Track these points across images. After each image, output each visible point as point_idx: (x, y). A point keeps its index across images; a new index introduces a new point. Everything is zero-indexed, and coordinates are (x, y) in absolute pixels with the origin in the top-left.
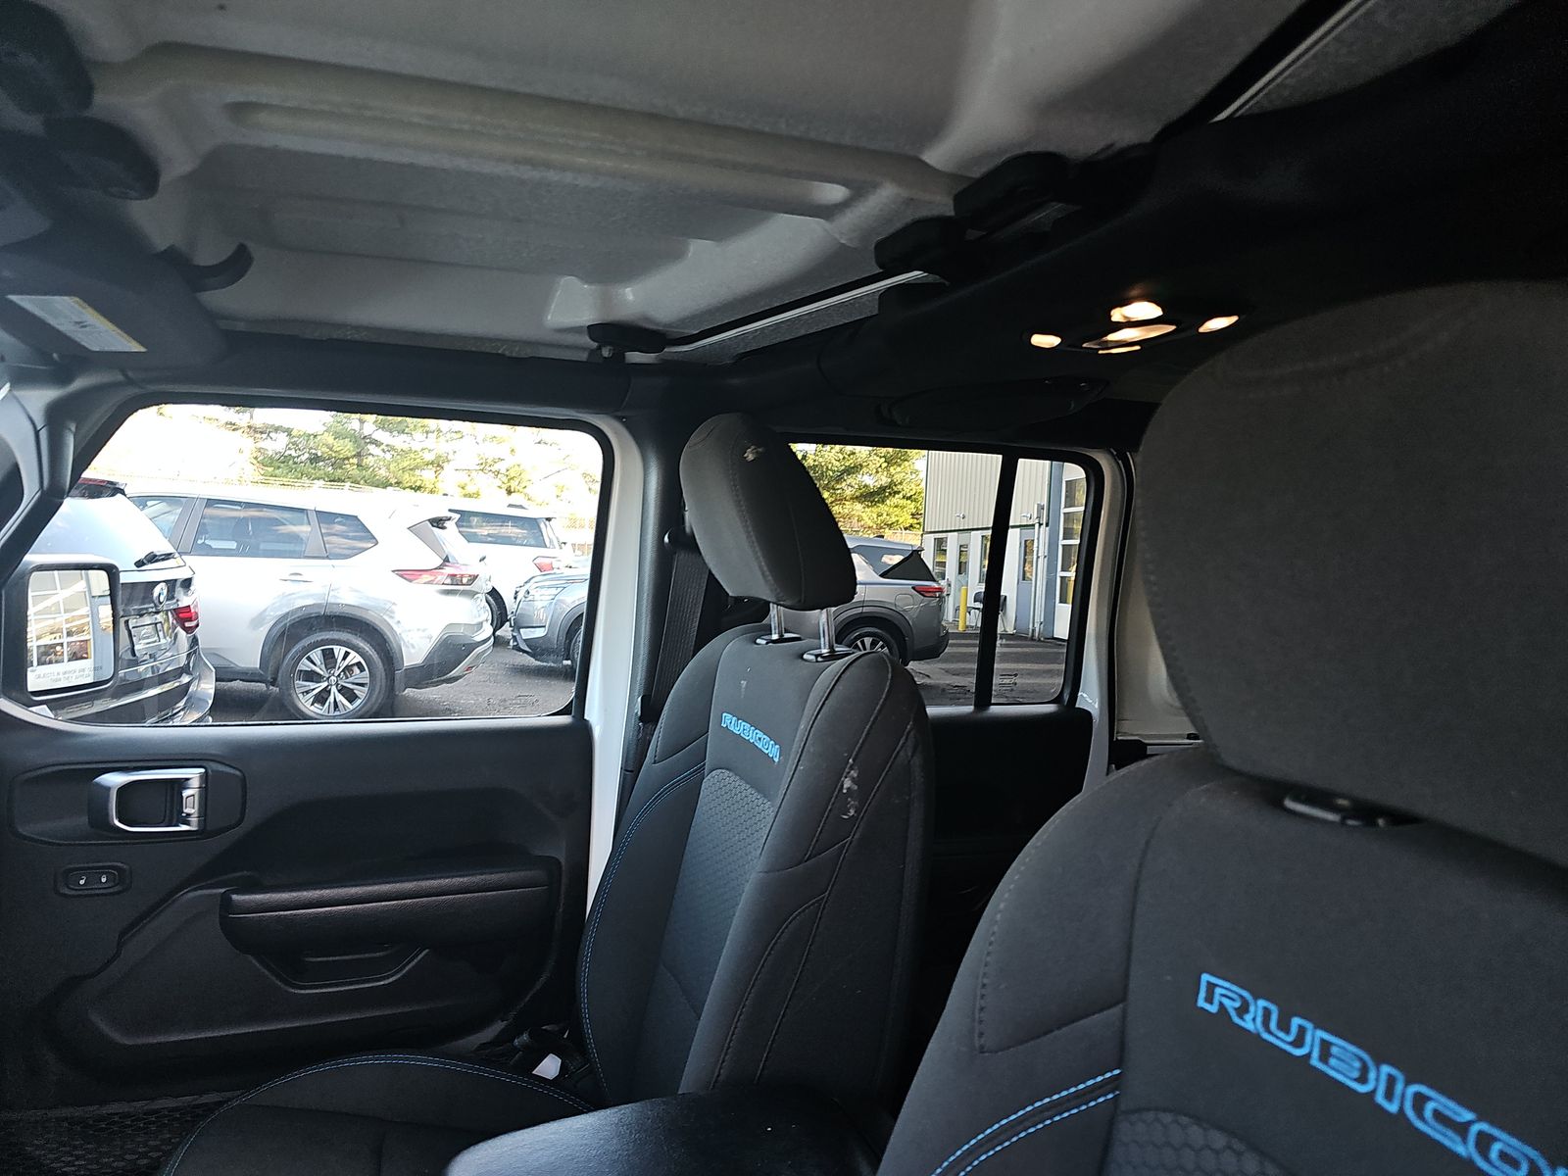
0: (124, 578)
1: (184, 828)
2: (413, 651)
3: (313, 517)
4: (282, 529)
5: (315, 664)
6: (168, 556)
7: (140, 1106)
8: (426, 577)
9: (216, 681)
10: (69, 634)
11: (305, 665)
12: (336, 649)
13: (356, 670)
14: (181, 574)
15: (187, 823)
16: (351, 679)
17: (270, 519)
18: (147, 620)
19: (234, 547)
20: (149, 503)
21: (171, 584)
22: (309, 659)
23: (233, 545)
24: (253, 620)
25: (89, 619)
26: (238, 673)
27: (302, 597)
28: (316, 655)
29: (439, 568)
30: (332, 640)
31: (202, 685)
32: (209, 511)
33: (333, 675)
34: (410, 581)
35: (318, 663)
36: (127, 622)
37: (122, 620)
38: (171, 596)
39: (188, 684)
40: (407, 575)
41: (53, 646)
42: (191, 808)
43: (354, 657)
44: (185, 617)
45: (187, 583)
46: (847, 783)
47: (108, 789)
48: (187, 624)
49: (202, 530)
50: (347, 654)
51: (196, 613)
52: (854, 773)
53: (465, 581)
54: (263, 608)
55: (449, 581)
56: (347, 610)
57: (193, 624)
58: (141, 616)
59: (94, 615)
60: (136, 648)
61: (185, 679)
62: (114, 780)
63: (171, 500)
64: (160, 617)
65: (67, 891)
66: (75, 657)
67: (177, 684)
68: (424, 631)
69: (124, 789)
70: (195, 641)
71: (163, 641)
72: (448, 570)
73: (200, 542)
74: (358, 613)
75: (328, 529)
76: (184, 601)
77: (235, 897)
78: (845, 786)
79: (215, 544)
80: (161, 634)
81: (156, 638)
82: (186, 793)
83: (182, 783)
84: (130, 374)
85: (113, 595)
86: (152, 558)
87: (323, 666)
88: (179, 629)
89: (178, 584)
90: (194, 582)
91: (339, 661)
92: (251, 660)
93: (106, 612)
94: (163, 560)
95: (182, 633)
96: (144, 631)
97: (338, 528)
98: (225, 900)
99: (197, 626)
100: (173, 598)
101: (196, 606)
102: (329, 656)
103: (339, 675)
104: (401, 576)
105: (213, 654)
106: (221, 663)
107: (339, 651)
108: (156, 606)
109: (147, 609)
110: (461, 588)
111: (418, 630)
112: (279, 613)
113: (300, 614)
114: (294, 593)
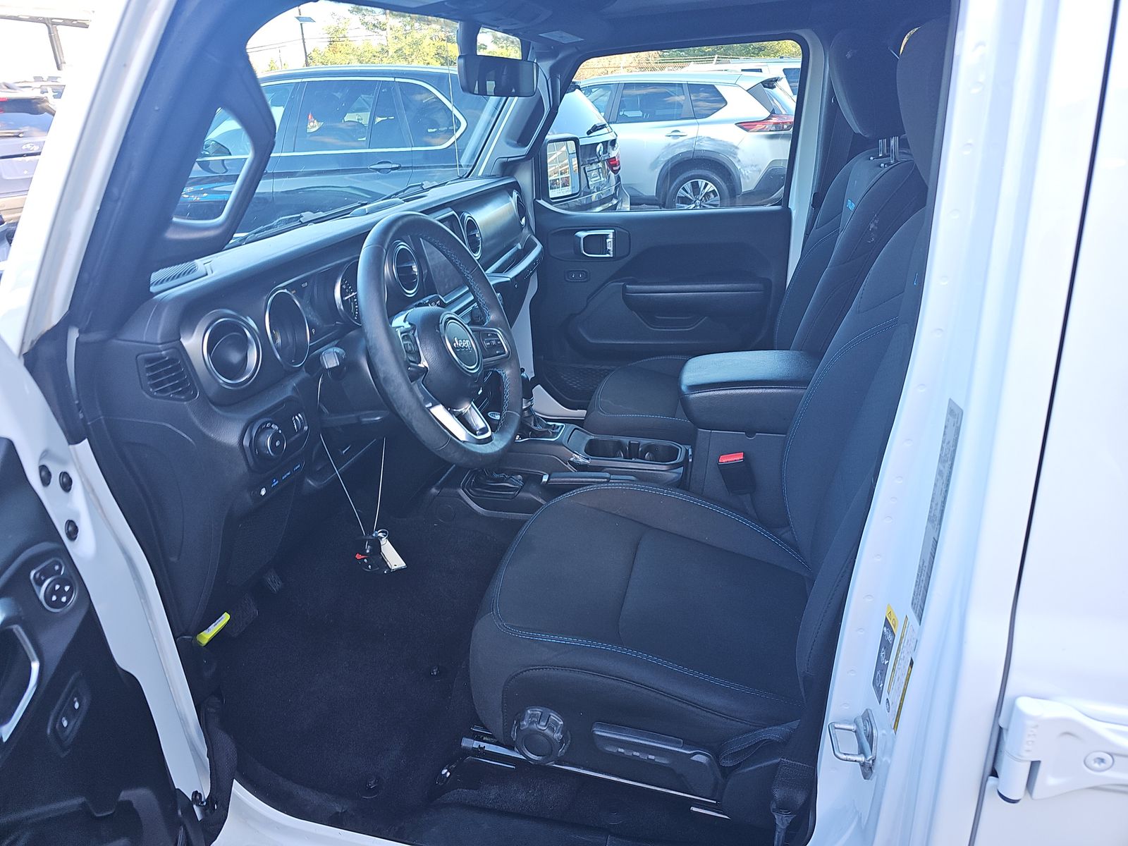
0: (582, 142)
1: (608, 255)
2: (748, 181)
3: (686, 89)
4: (671, 99)
5: (687, 193)
6: (603, 127)
7: (597, 367)
8: (759, 126)
9: (631, 205)
10: (561, 174)
11: (681, 193)
12: (700, 181)
13: (712, 196)
14: (610, 137)
15: (609, 254)
16: (708, 202)
17: (662, 93)
18: (594, 167)
19: (641, 115)
20: (593, 90)
21: (605, 143)
22: (684, 189)
23: (639, 114)
24: (651, 164)
25: (568, 166)
26: (644, 199)
27: (680, 147)
28: (688, 186)
29: (768, 119)
30: (698, 175)
31: (623, 206)
32: (626, 92)
33: (698, 199)
34: (747, 130)
35: (689, 192)
36: (584, 168)
37: (582, 168)
38: (605, 151)
39: (616, 205)
40: (746, 126)
41: (555, 180)
42: (610, 247)
43: (711, 187)
44: (613, 164)
45: (613, 142)
46: (872, 226)
47: (580, 238)
48: (614, 168)
49: (622, 106)
50: (706, 184)
51: (619, 161)
52: (876, 222)
53: (785, 127)
54: (657, 156)
55: (774, 128)
56: (707, 154)
57: (617, 168)
58: (591, 164)
59: (570, 163)
60: (590, 183)
61: (615, 202)
62: (582, 234)
63: (605, 86)
64: (600, 165)
65: (569, 280)
66: (564, 185)
67: (610, 205)
68: (756, 166)
69: (586, 238)
70: (618, 179)
71: (602, 179)
72: (774, 120)
73: (621, 113)
74: (714, 156)
75: (696, 96)
76: (613, 154)
77: (627, 286)
78: (871, 227)
79: (630, 114)
80: (601, 175)
81: (599, 177)
82: (608, 240)
83: (606, 236)
84: (579, 48)
85: (577, 153)
86: (595, 128)
87: (692, 194)
88: (610, 172)
89: (609, 143)
90: (617, 141)
91: (702, 189)
92: (650, 190)
93: (575, 161)
94: (600, 129)
95: (612, 175)
96: (593, 173)
97: (703, 95)
98: (624, 287)
99: (619, 169)
100: (607, 152)
101: (619, 157)
102: (695, 187)
103: (701, 199)
104: (741, 127)
105: (630, 187)
106: (634, 193)
107: (702, 183)
108: (598, 158)
109: (593, 160)
110: (783, 132)
111: (752, 166)
112: (666, 159)
113: (678, 158)
114: (675, 145)
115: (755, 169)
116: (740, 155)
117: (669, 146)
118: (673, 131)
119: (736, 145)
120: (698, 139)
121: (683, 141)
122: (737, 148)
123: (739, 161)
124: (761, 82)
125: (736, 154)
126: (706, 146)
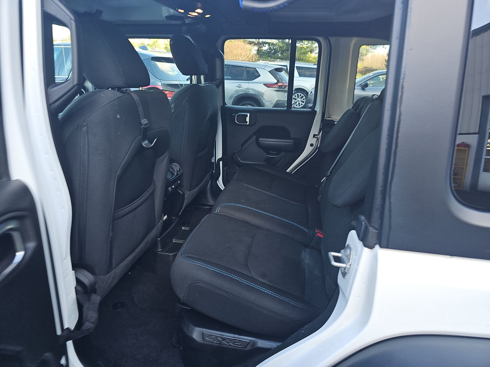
3: (245, 68)
8: (273, 86)
24: (230, 98)
27: (241, 91)
29: (276, 83)
30: (247, 104)
34: (268, 87)
40: (268, 85)
53: (283, 87)
54: (232, 94)
55: (279, 87)
56: (252, 95)
72: (279, 84)
74: (254, 96)
104: (266, 86)
110: (282, 89)
111: (269, 101)
112: (235, 96)
113: (240, 96)
114: (239, 90)
115: (270, 103)
116: (264, 97)
117: (237, 91)
118: (239, 85)
119: (263, 93)
120: (248, 89)
121: (242, 89)
122: (263, 94)
123: (264, 99)
124: (274, 69)
125: (263, 96)
126: (251, 92)
